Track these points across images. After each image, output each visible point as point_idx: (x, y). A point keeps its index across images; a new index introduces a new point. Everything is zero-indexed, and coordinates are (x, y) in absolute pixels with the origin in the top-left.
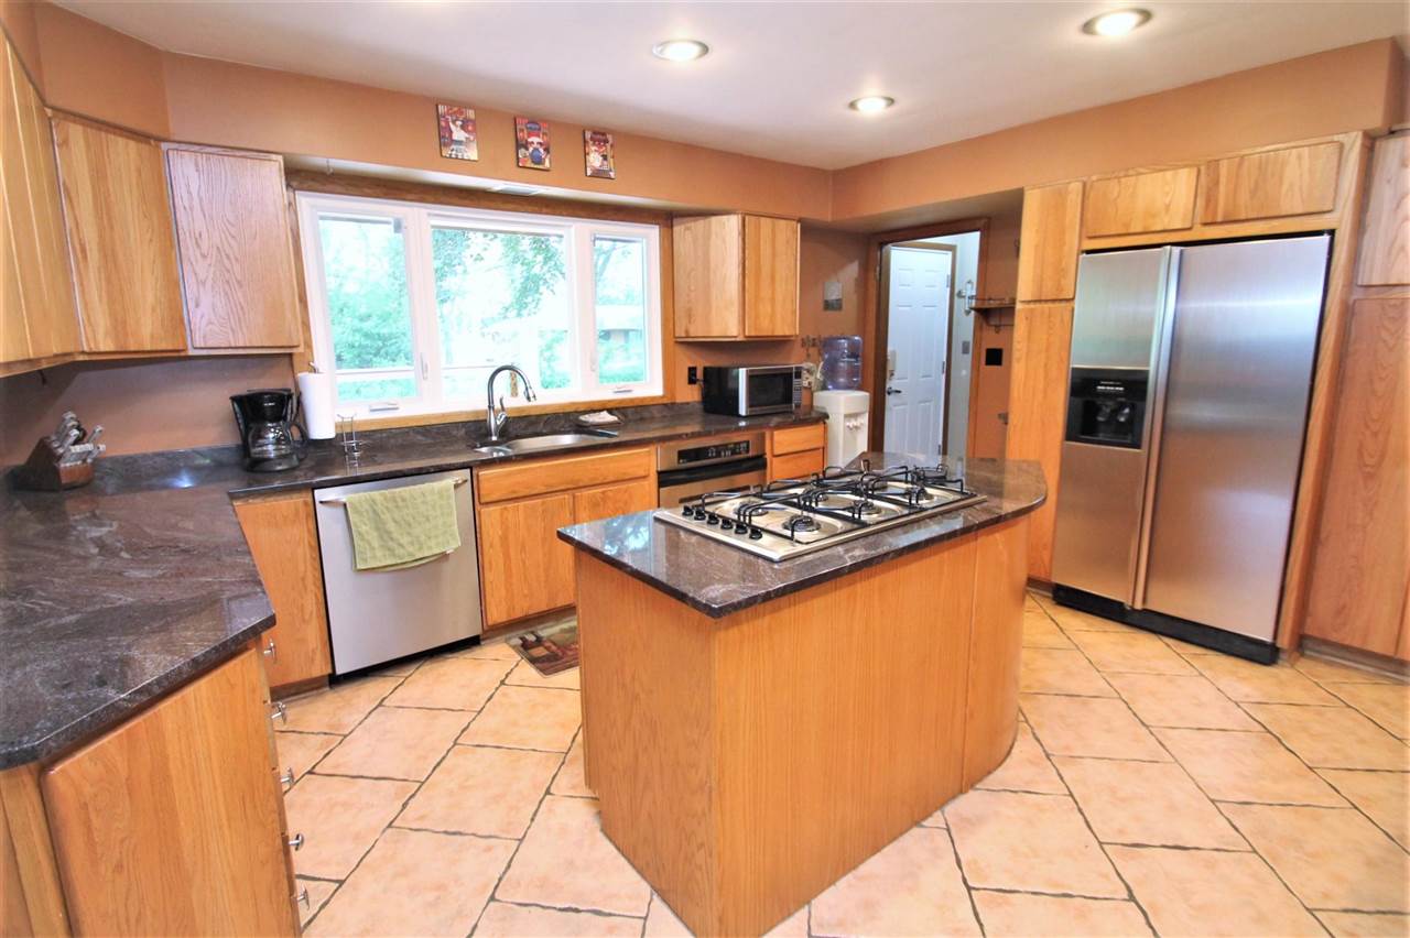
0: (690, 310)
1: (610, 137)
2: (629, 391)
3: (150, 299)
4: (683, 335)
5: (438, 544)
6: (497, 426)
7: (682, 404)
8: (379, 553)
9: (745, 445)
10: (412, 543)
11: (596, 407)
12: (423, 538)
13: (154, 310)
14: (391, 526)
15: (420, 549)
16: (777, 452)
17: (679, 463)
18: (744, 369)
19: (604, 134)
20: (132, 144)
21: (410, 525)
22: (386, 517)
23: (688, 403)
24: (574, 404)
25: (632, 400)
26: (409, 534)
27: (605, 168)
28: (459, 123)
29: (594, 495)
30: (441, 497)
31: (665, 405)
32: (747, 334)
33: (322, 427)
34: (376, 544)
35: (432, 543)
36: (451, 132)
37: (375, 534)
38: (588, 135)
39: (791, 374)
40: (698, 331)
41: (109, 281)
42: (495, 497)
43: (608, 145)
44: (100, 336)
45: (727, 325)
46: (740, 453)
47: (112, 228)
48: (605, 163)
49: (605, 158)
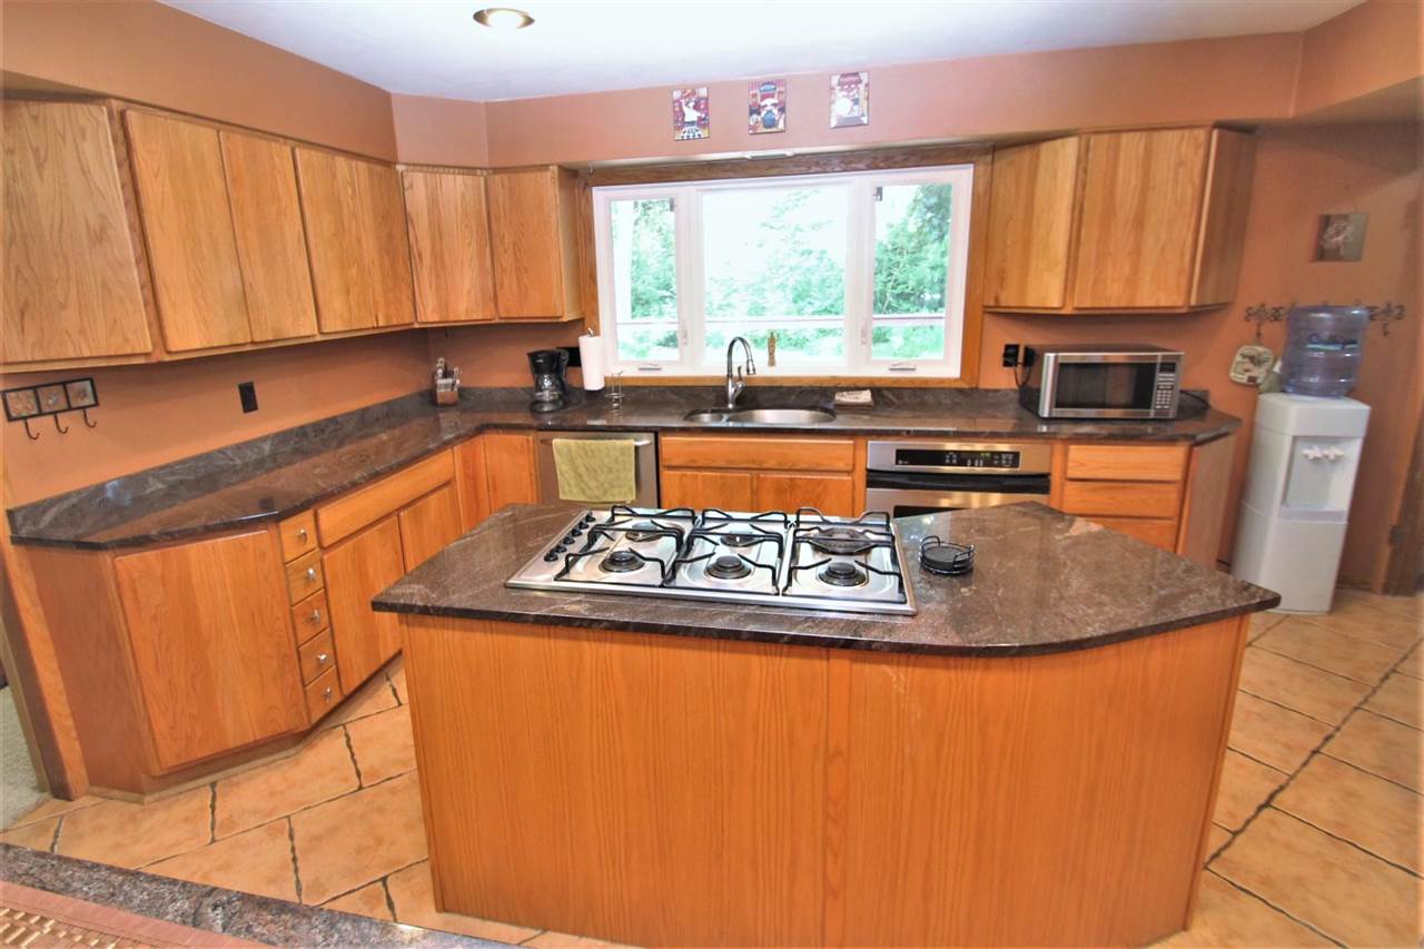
0: (1003, 271)
1: (864, 77)
2: (913, 369)
3: (467, 285)
4: (992, 303)
5: (620, 494)
6: (733, 396)
7: (987, 391)
8: (575, 490)
9: (1011, 457)
10: (597, 487)
11: (860, 385)
12: (606, 485)
13: (469, 292)
14: (582, 470)
15: (605, 493)
16: (1072, 473)
17: (897, 463)
18: (1052, 355)
19: (856, 74)
20: (460, 178)
21: (596, 472)
22: (579, 462)
23: (997, 391)
24: (834, 378)
25: (911, 380)
26: (596, 480)
27: (856, 114)
28: (692, 104)
29: (779, 480)
30: (623, 454)
31: (961, 391)
32: (1076, 304)
33: (593, 380)
34: (573, 482)
35: (616, 491)
36: (684, 115)
37: (572, 474)
38: (835, 80)
39: (1155, 364)
40: (1010, 299)
41: (438, 276)
42: (676, 462)
43: (862, 86)
44: (429, 311)
45: (1048, 292)
46: (1000, 466)
47: (441, 239)
48: (856, 107)
49: (856, 102)
